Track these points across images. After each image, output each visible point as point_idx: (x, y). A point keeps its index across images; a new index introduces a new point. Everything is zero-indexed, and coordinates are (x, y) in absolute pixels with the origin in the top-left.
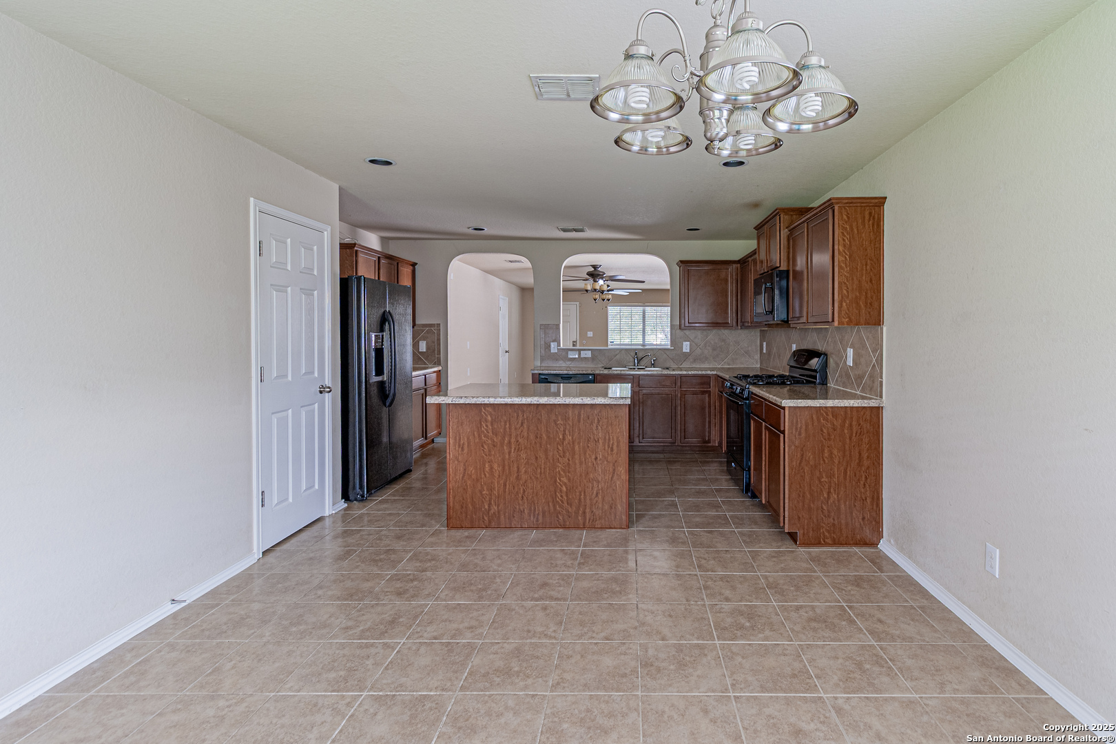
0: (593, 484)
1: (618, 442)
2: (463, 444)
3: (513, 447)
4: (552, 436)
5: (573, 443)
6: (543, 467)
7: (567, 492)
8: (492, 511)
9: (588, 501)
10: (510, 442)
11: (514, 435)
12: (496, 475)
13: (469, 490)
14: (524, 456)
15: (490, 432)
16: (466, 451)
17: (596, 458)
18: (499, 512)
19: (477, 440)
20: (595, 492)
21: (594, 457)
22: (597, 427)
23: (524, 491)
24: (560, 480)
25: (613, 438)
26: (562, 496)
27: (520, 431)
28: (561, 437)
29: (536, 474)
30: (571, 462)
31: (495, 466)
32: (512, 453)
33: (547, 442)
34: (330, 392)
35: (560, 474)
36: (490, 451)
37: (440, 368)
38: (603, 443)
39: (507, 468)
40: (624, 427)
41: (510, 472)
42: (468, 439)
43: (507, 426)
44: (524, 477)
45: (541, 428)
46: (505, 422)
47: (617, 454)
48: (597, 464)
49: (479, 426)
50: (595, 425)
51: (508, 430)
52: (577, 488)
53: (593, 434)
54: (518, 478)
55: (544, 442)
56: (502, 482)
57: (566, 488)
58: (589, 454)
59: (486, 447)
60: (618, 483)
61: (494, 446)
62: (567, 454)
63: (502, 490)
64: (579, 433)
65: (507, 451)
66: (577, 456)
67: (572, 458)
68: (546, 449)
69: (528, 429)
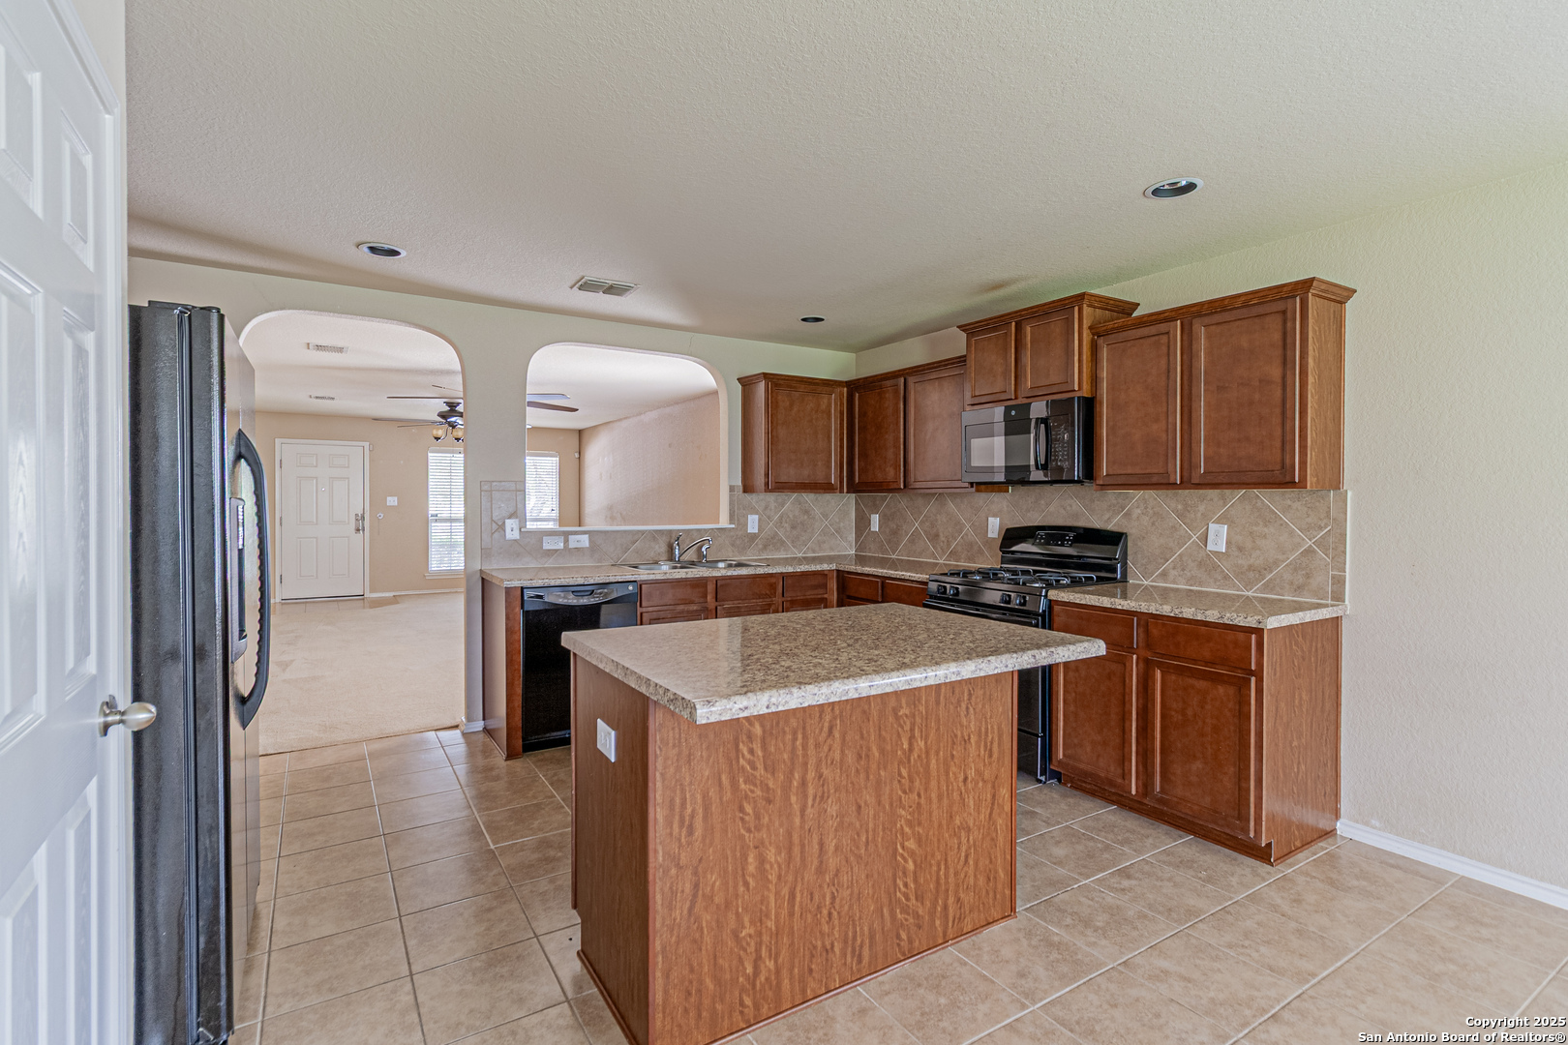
0: (960, 838)
2: (692, 815)
3: (811, 791)
4: (889, 748)
5: (927, 753)
6: (871, 825)
7: (915, 873)
8: (762, 976)
9: (951, 880)
10: (804, 783)
11: (812, 762)
12: (773, 877)
13: (708, 939)
14: (832, 809)
15: (760, 766)
16: (698, 833)
17: (965, 779)
18: (778, 972)
19: (727, 796)
20: (963, 854)
21: (961, 778)
22: (967, 708)
23: (833, 898)
24: (903, 848)
25: (992, 727)
26: (906, 884)
27: (826, 748)
28: (906, 746)
29: (858, 848)
30: (923, 801)
31: (771, 855)
32: (809, 810)
33: (879, 763)
35: (903, 833)
36: (758, 817)
38: (976, 742)
39: (796, 850)
41: (803, 859)
42: (704, 797)
43: (799, 742)
44: (833, 862)
45: (868, 732)
46: (795, 734)
47: (998, 760)
48: (967, 790)
49: (733, 755)
50: (964, 706)
51: (800, 752)
52: (933, 856)
53: (962, 726)
54: (820, 869)
55: (874, 766)
56: (785, 891)
57: (915, 862)
58: (954, 774)
59: (749, 809)
60: (997, 822)
61: (769, 801)
62: (917, 783)
63: (784, 912)
64: (938, 729)
65: (796, 807)
66: (933, 784)
67: (926, 790)
68: (879, 782)
69: (843, 740)
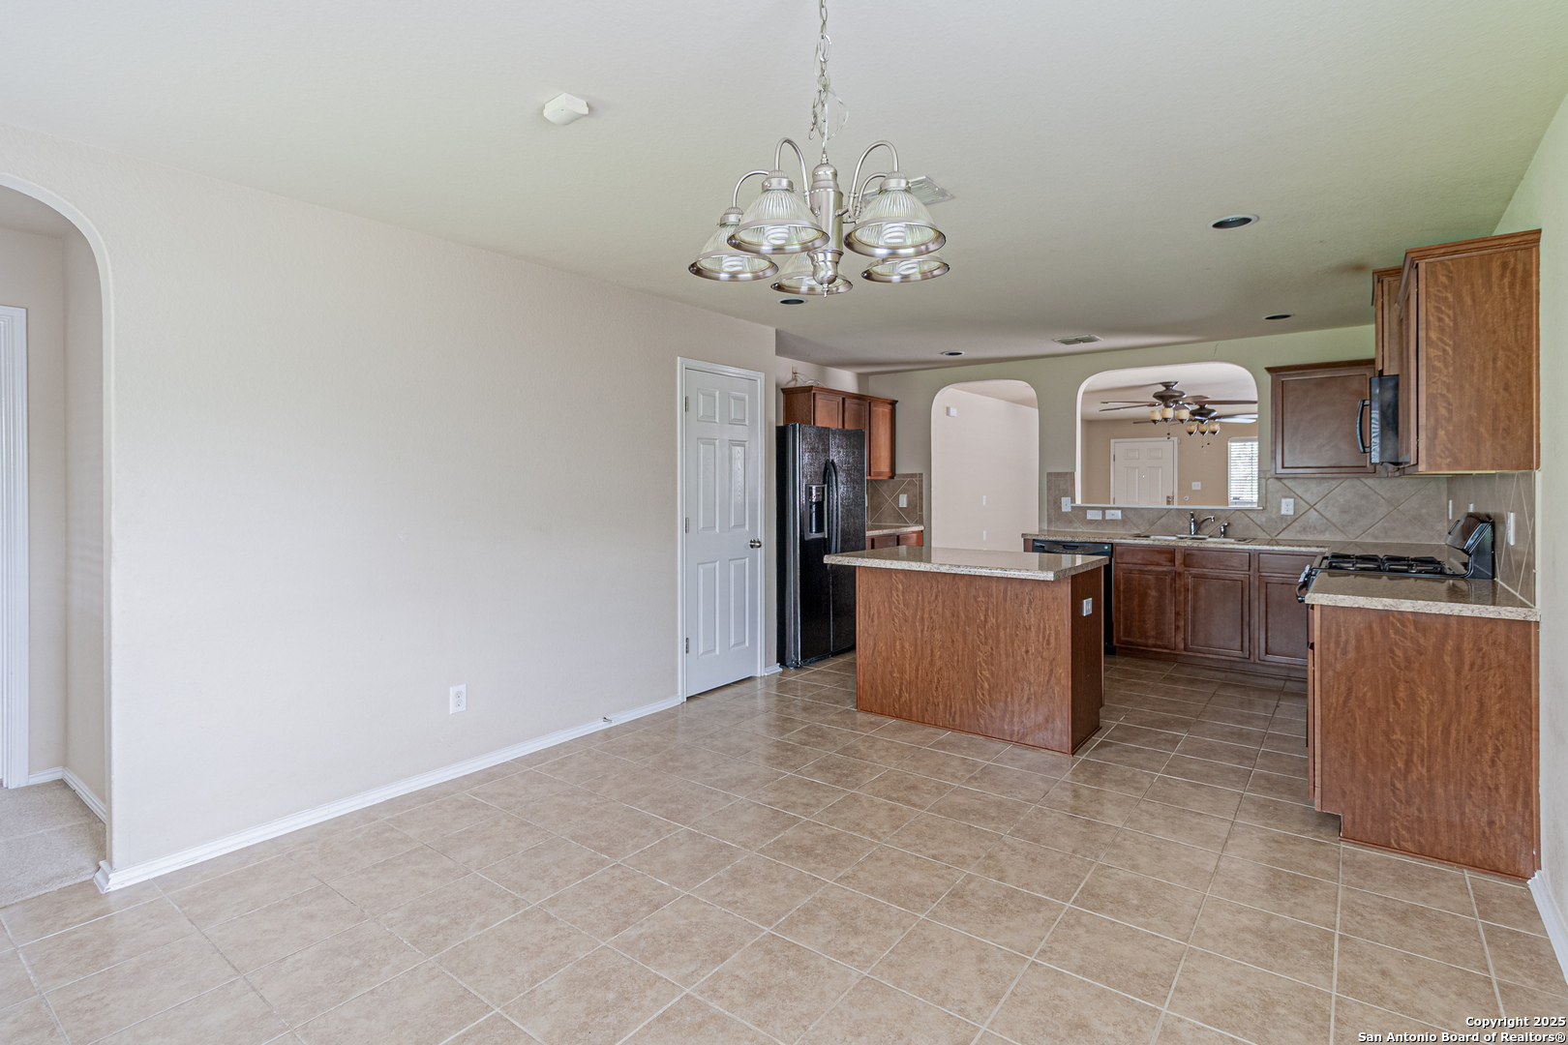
0: (1023, 685)
1: (1057, 634)
2: (873, 615)
3: (926, 624)
4: (971, 616)
5: (998, 627)
6: (960, 653)
7: (989, 691)
8: (903, 699)
9: (1017, 708)
10: (922, 618)
11: (927, 609)
12: (908, 656)
13: (880, 670)
14: (938, 637)
15: (901, 602)
16: (876, 623)
17: (1027, 652)
18: (910, 701)
19: (887, 612)
20: (1026, 696)
21: (1024, 649)
22: (1028, 610)
23: (939, 681)
24: (981, 673)
25: (1050, 627)
26: (983, 694)
27: (934, 605)
28: (982, 618)
29: (952, 661)
30: (994, 652)
31: (907, 645)
32: (925, 632)
33: (965, 623)
34: (760, 546)
35: (981, 665)
36: (901, 626)
37: (921, 528)
38: (1036, 632)
39: (919, 648)
40: (1065, 614)
41: (923, 655)
42: (878, 609)
43: (920, 598)
44: (939, 663)
45: (958, 604)
46: (918, 593)
47: (1056, 649)
48: (1028, 659)
49: (890, 595)
50: (1025, 607)
51: (921, 603)
52: (1002, 686)
53: (1024, 619)
54: (932, 663)
55: (962, 623)
56: (914, 666)
57: (989, 685)
58: (1018, 645)
59: (896, 621)
60: (1057, 689)
61: (906, 621)
62: (990, 641)
63: (913, 675)
64: (1005, 616)
65: (919, 628)
66: (1002, 646)
67: (997, 647)
68: (965, 632)
69: (944, 604)
